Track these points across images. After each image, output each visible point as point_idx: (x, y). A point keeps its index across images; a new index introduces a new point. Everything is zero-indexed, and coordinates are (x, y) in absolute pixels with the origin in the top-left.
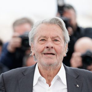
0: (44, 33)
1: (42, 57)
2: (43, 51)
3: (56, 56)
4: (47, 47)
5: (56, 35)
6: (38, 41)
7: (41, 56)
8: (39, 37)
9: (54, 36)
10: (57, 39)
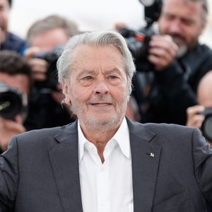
0: (90, 65)
1: (88, 109)
2: (89, 99)
3: (115, 106)
4: (98, 93)
5: (113, 68)
6: (78, 80)
7: (85, 107)
8: (79, 71)
9: (109, 70)
10: (115, 74)
